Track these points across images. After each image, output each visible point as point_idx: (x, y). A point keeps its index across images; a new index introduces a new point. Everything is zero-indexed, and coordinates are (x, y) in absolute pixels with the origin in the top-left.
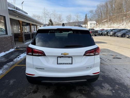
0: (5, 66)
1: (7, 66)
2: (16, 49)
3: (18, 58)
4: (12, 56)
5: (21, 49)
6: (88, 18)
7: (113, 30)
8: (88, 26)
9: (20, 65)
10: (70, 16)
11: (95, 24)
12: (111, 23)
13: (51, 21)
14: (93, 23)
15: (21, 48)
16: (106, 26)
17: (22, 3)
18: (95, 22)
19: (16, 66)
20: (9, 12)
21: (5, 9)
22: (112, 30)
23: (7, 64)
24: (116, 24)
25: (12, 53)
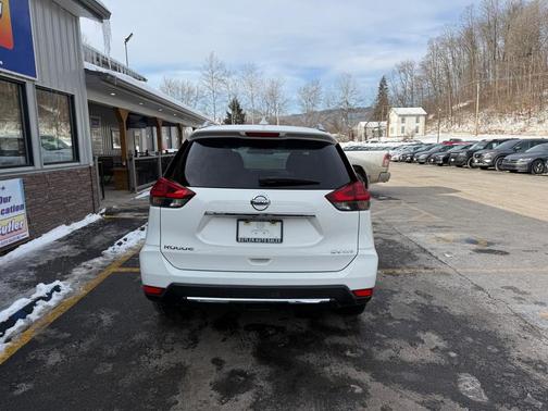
0: (79, 272)
1: (85, 271)
2: (106, 213)
3: (120, 244)
4: (97, 240)
5: (127, 215)
6: (391, 93)
7: (494, 145)
8: (390, 126)
9: (129, 269)
10: (314, 88)
11: (422, 119)
12: (491, 114)
13: (235, 106)
14: (414, 115)
15: (126, 211)
16: (469, 125)
17: (127, 40)
18: (420, 111)
19: (115, 270)
20: (86, 79)
21: (73, 68)
22: (488, 145)
23: (84, 264)
24: (510, 120)
25: (93, 229)
